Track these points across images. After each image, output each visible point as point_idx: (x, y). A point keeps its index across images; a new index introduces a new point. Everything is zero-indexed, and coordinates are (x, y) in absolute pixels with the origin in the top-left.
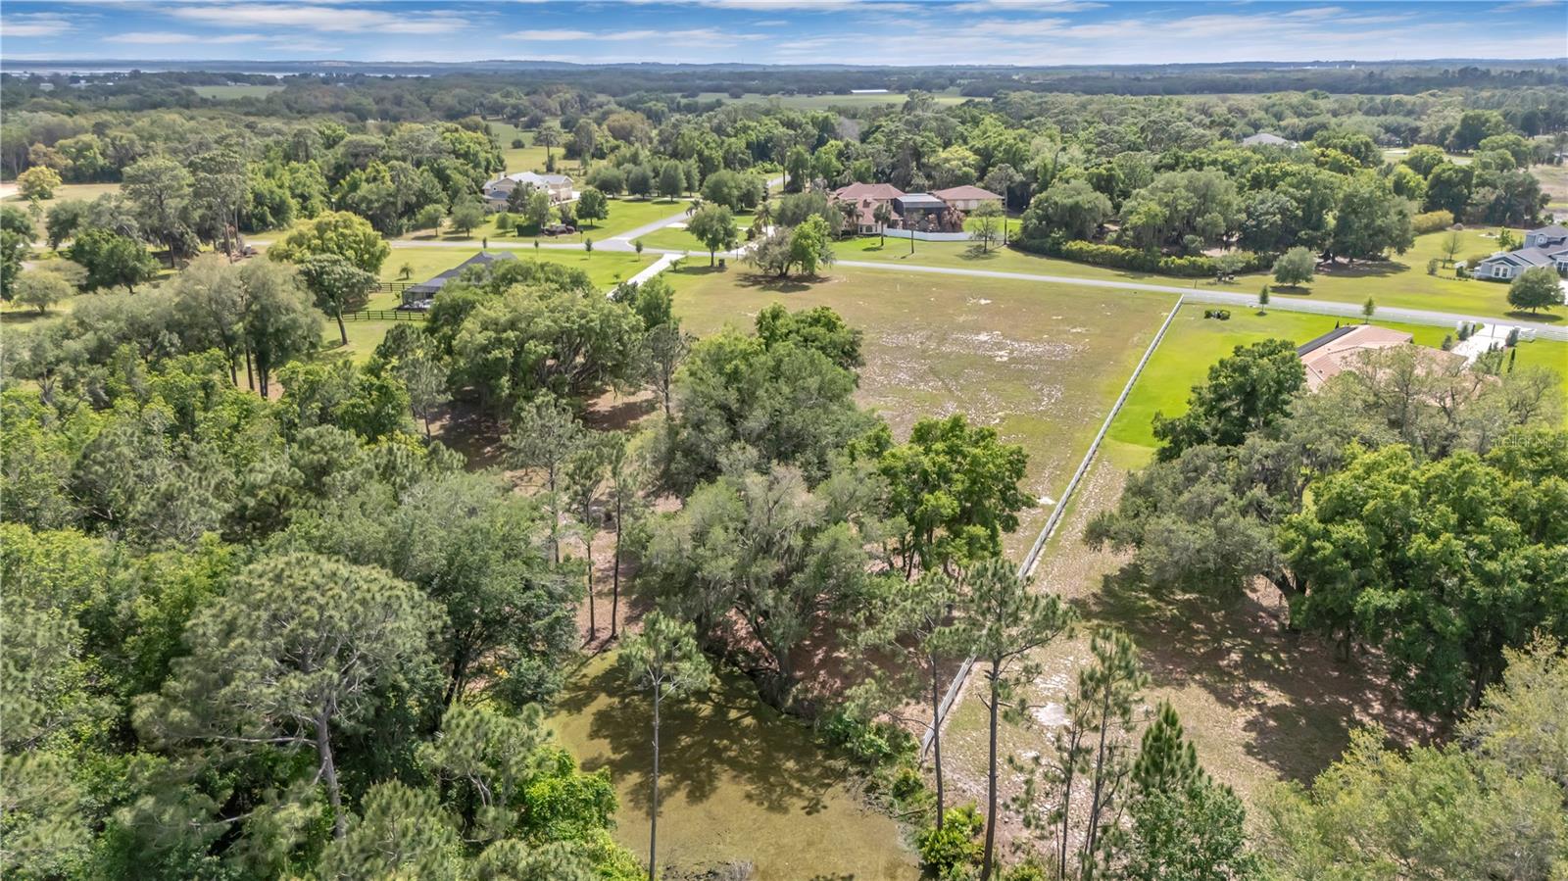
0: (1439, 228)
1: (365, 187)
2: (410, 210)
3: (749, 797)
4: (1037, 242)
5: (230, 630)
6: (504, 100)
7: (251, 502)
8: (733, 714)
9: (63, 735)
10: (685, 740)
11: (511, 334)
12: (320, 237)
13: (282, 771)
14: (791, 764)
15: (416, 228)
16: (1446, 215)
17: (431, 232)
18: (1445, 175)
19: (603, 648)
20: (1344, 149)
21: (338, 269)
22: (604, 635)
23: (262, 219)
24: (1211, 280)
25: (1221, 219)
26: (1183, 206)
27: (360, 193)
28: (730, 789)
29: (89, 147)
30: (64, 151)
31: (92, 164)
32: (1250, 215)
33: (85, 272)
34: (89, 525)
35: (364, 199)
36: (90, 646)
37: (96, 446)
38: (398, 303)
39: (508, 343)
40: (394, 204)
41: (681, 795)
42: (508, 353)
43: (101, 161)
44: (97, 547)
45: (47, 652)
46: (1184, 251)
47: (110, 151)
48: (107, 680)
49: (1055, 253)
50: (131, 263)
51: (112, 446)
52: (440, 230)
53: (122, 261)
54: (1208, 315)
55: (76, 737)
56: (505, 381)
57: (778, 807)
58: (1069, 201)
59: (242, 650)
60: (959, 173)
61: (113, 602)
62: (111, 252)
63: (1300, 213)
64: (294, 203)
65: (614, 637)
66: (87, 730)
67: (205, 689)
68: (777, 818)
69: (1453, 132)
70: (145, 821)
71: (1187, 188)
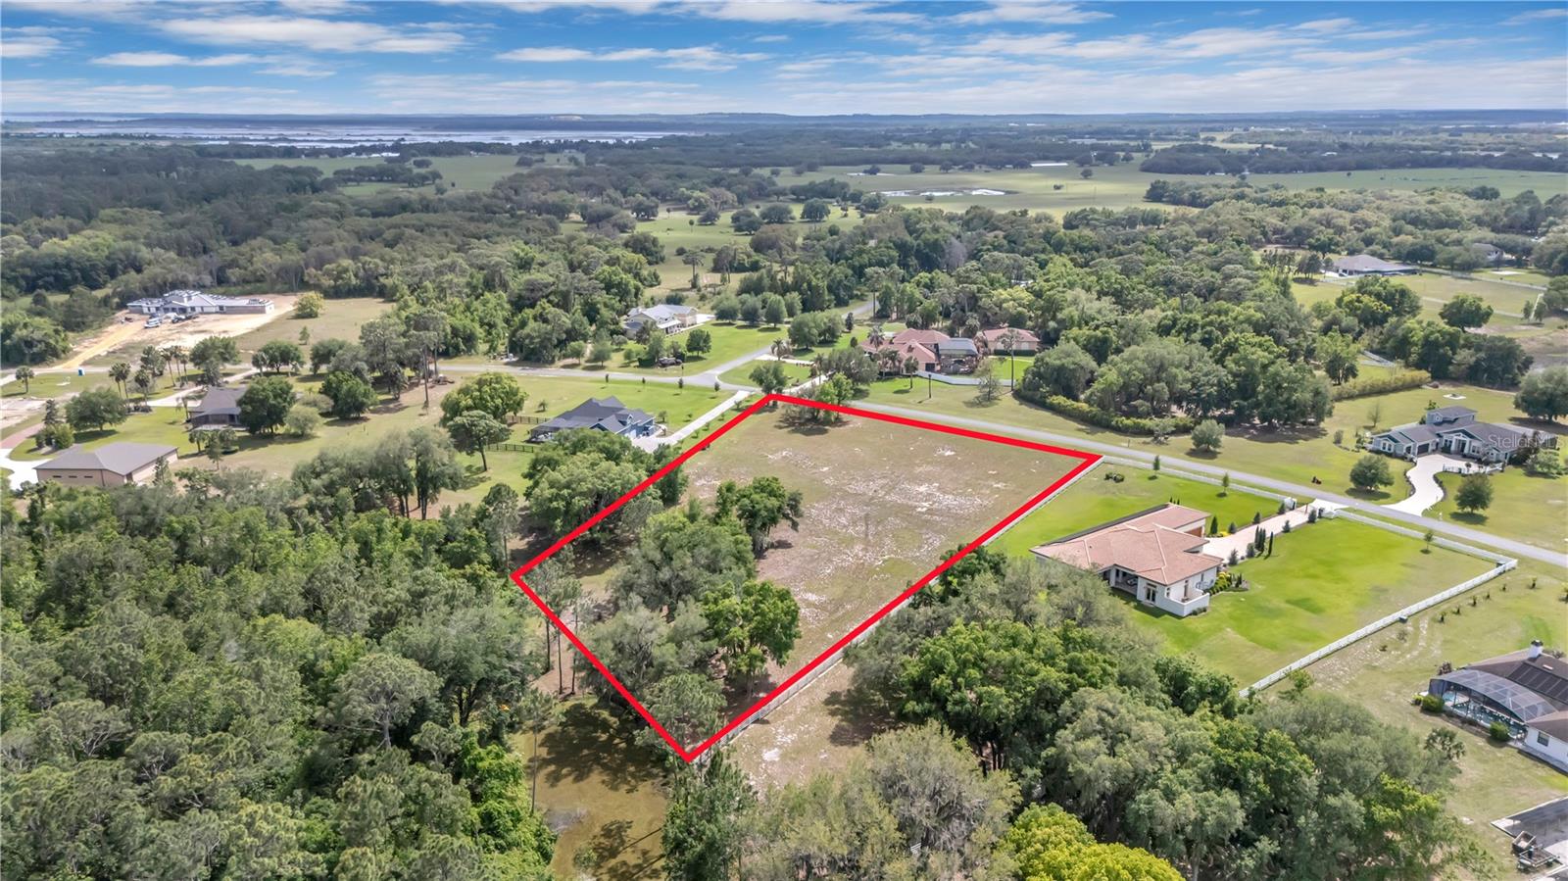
0: (1415, 385)
1: (532, 324)
2: (561, 344)
3: (603, 782)
4: (1030, 393)
5: (350, 684)
6: (689, 192)
7: (385, 611)
8: (617, 741)
9: (290, 720)
10: (586, 752)
11: (565, 492)
12: (479, 390)
13: (366, 741)
14: (632, 769)
15: (565, 356)
16: (1424, 374)
17: (575, 361)
18: (1432, 337)
19: (565, 699)
20: (1378, 296)
21: (483, 423)
22: (569, 691)
23: (456, 348)
24: (1149, 439)
25: (1166, 390)
26: (1138, 376)
27: (527, 330)
28: (596, 777)
29: (346, 270)
30: (328, 273)
31: (348, 285)
32: (1194, 385)
33: (332, 403)
34: (308, 614)
35: (528, 336)
36: (304, 681)
37: (317, 570)
38: (528, 437)
39: (563, 498)
40: (550, 340)
41: (571, 778)
42: (561, 504)
43: (354, 281)
44: (314, 630)
45: (287, 685)
46: (1133, 412)
47: (361, 273)
48: (311, 697)
49: (1042, 404)
50: (360, 399)
51: (326, 571)
52: (582, 361)
53: (354, 396)
54: (1108, 477)
55: (295, 721)
56: (558, 522)
57: (615, 788)
58: (1058, 362)
59: (352, 693)
60: (1014, 312)
61: (316, 659)
62: (349, 390)
63: (1233, 385)
64: (480, 332)
65: (573, 693)
66: (299, 718)
67: (339, 708)
68: (612, 794)
69: (1560, 257)
70: (315, 754)
71: (1145, 359)
